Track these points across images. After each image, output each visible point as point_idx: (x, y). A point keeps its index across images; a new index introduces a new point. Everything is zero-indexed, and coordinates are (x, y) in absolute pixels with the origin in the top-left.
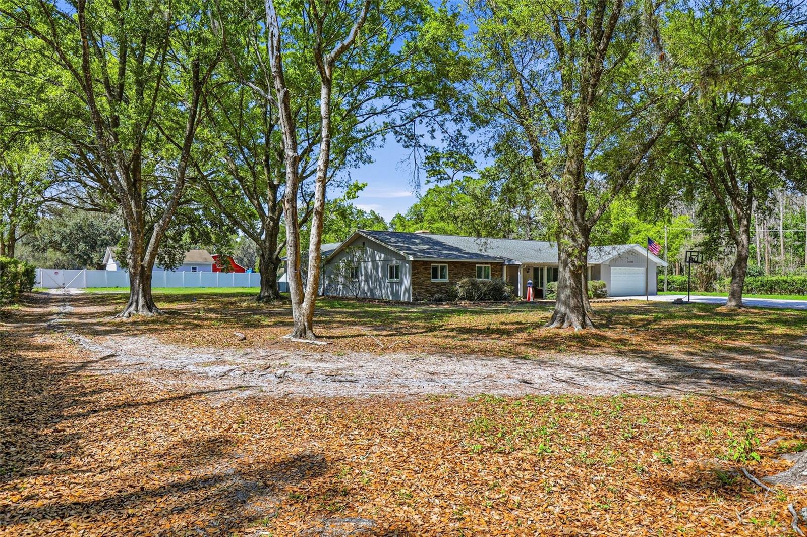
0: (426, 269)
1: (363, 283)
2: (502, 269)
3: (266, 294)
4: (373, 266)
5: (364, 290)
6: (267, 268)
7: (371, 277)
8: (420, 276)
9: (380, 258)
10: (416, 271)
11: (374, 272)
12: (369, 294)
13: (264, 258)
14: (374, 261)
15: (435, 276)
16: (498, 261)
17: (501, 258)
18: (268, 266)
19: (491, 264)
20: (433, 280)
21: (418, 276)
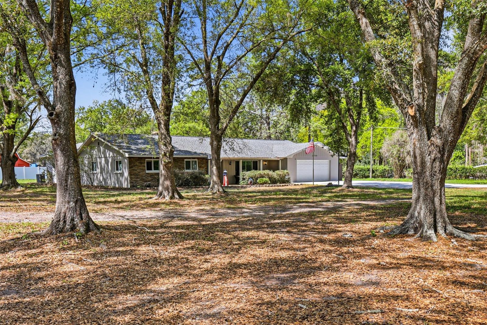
0: (141, 163)
1: (99, 175)
2: (207, 162)
3: (6, 183)
4: (105, 161)
5: (100, 179)
6: (6, 164)
7: (104, 169)
8: (136, 168)
9: (109, 155)
10: (132, 165)
11: (106, 166)
12: (103, 183)
13: (3, 157)
14: (105, 157)
15: (149, 168)
16: (201, 156)
17: (205, 154)
18: (6, 162)
19: (198, 158)
20: (147, 172)
21: (134, 168)
